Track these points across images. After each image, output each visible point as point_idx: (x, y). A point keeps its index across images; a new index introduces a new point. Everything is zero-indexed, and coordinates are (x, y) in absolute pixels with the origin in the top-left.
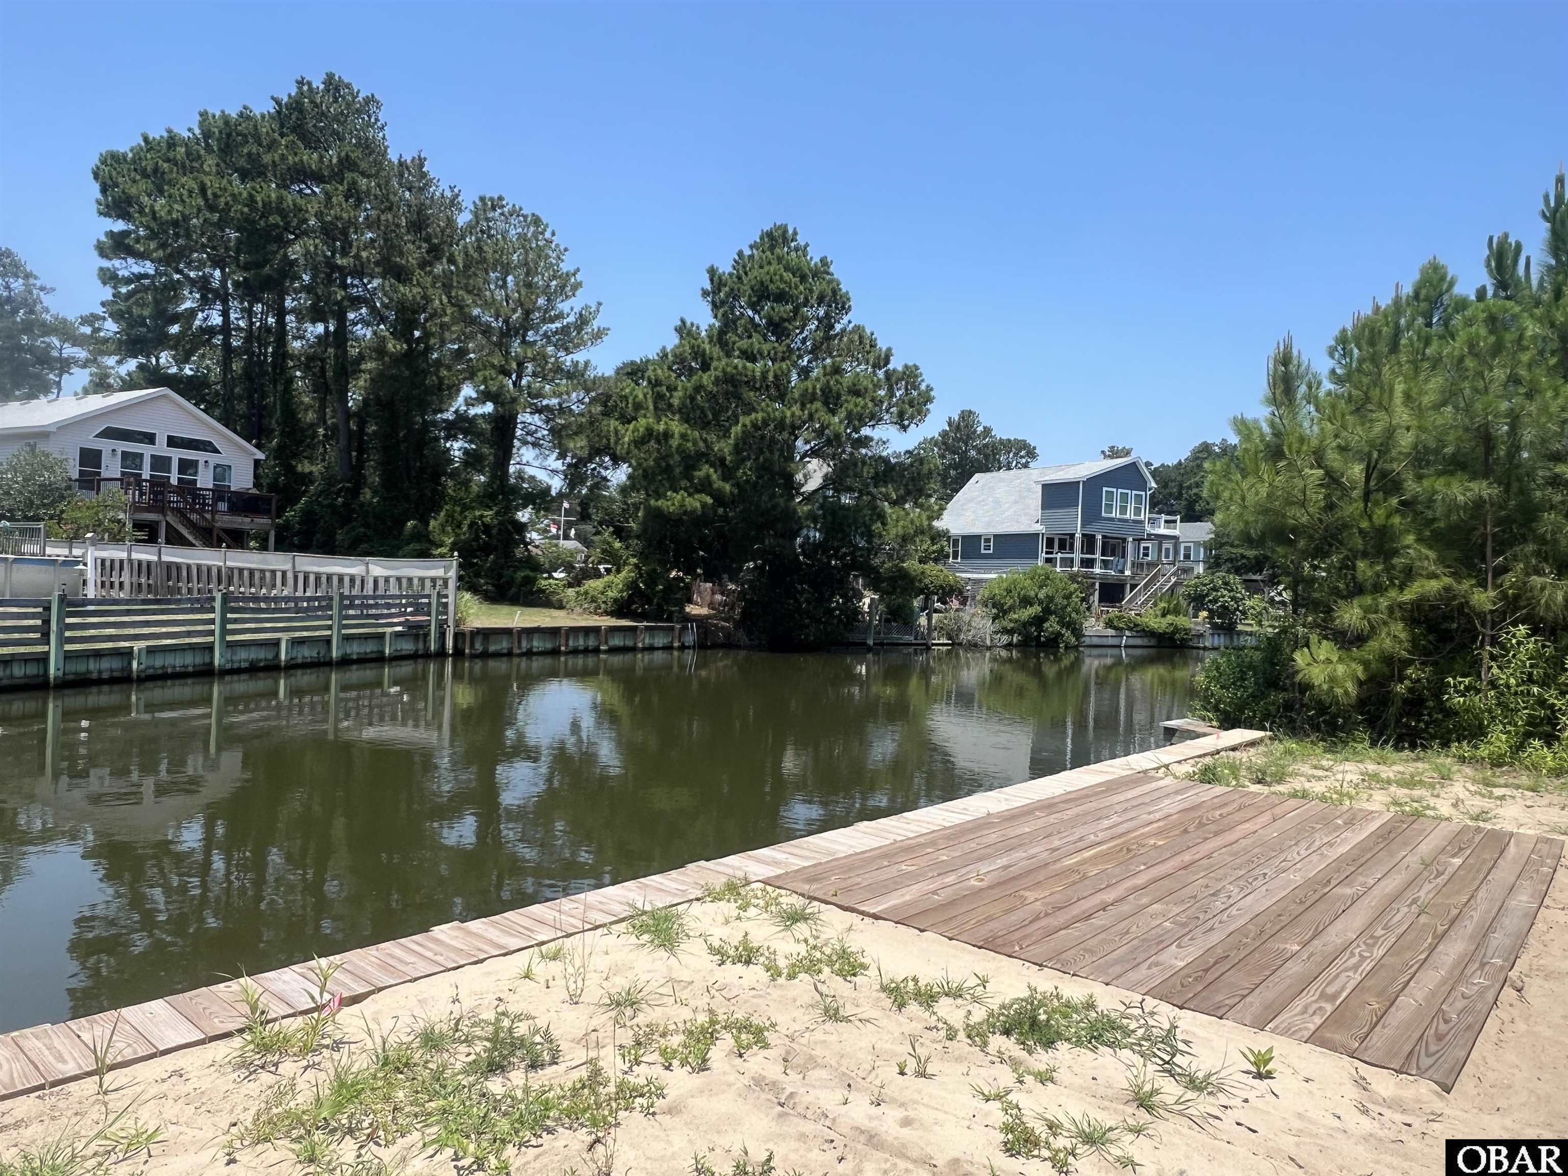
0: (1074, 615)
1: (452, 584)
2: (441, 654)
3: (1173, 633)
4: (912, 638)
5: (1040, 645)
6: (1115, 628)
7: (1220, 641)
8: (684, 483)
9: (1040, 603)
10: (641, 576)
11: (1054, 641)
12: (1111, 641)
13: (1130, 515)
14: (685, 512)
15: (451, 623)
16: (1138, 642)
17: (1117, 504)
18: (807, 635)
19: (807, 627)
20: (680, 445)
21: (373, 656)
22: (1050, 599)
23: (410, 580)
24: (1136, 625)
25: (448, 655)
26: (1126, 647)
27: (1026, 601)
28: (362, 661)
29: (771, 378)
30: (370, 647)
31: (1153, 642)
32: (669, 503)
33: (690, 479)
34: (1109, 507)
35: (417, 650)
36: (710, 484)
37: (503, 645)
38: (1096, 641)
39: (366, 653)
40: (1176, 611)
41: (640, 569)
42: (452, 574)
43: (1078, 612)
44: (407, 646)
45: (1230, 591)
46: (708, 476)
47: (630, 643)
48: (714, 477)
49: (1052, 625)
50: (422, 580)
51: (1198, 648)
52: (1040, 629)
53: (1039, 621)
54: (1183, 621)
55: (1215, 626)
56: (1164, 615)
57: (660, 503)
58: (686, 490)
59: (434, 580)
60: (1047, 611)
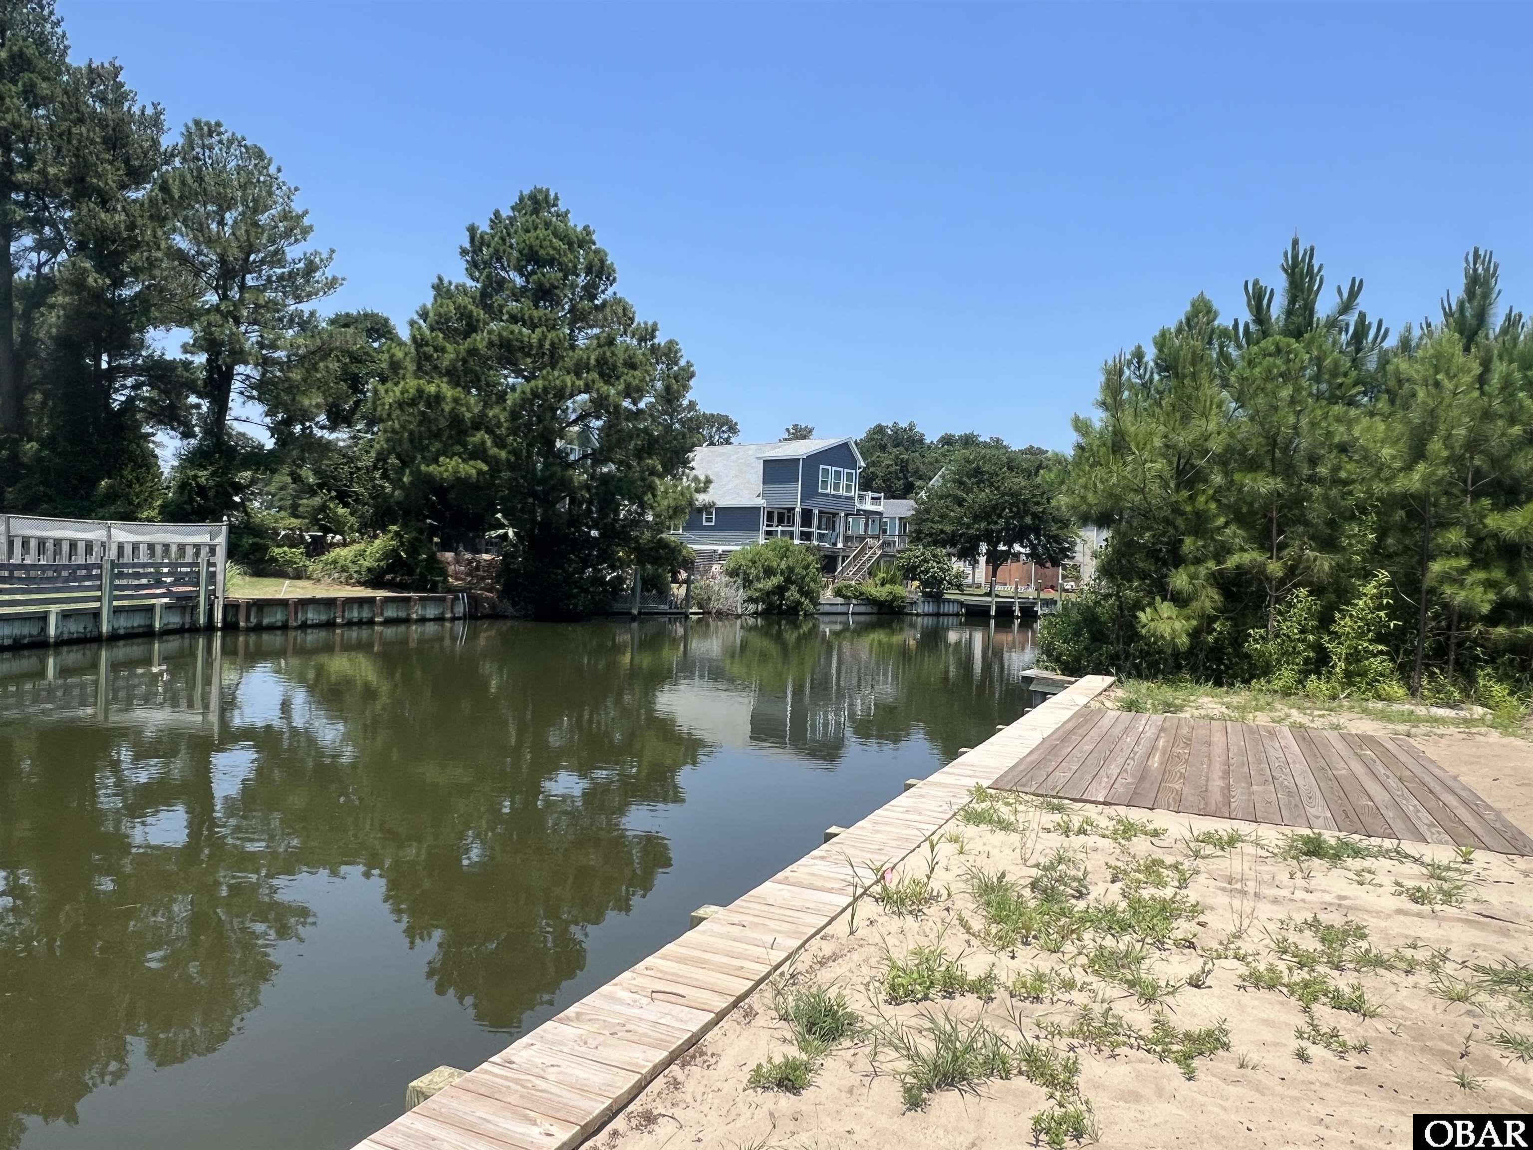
0: (812, 584)
1: (221, 552)
2: (210, 627)
3: (892, 601)
4: (667, 607)
5: (781, 613)
6: (844, 597)
7: (929, 608)
8: (458, 448)
9: (782, 573)
10: (402, 544)
11: (795, 608)
12: (840, 609)
13: (842, 492)
14: (459, 479)
15: (219, 594)
16: (862, 609)
17: (831, 480)
18: (576, 605)
19: (575, 596)
20: (453, 409)
21: (141, 630)
22: (791, 569)
23: (166, 547)
24: (862, 594)
25: (218, 629)
26: (853, 614)
27: (769, 572)
28: (130, 636)
29: (547, 346)
30: (138, 621)
31: (875, 610)
32: (442, 469)
33: (464, 445)
34: (825, 483)
35: (183, 624)
36: (485, 451)
37: (278, 617)
38: (827, 609)
39: (133, 627)
40: (893, 581)
41: (402, 537)
42: (221, 540)
43: (814, 581)
44: (175, 620)
45: (938, 563)
46: (483, 443)
47: (402, 614)
48: (489, 443)
49: (793, 593)
50: (182, 548)
51: (912, 614)
52: (782, 597)
53: (780, 590)
54: (899, 590)
55: (925, 594)
56: (883, 585)
57: (431, 468)
58: (459, 455)
59: (197, 547)
60: (788, 580)
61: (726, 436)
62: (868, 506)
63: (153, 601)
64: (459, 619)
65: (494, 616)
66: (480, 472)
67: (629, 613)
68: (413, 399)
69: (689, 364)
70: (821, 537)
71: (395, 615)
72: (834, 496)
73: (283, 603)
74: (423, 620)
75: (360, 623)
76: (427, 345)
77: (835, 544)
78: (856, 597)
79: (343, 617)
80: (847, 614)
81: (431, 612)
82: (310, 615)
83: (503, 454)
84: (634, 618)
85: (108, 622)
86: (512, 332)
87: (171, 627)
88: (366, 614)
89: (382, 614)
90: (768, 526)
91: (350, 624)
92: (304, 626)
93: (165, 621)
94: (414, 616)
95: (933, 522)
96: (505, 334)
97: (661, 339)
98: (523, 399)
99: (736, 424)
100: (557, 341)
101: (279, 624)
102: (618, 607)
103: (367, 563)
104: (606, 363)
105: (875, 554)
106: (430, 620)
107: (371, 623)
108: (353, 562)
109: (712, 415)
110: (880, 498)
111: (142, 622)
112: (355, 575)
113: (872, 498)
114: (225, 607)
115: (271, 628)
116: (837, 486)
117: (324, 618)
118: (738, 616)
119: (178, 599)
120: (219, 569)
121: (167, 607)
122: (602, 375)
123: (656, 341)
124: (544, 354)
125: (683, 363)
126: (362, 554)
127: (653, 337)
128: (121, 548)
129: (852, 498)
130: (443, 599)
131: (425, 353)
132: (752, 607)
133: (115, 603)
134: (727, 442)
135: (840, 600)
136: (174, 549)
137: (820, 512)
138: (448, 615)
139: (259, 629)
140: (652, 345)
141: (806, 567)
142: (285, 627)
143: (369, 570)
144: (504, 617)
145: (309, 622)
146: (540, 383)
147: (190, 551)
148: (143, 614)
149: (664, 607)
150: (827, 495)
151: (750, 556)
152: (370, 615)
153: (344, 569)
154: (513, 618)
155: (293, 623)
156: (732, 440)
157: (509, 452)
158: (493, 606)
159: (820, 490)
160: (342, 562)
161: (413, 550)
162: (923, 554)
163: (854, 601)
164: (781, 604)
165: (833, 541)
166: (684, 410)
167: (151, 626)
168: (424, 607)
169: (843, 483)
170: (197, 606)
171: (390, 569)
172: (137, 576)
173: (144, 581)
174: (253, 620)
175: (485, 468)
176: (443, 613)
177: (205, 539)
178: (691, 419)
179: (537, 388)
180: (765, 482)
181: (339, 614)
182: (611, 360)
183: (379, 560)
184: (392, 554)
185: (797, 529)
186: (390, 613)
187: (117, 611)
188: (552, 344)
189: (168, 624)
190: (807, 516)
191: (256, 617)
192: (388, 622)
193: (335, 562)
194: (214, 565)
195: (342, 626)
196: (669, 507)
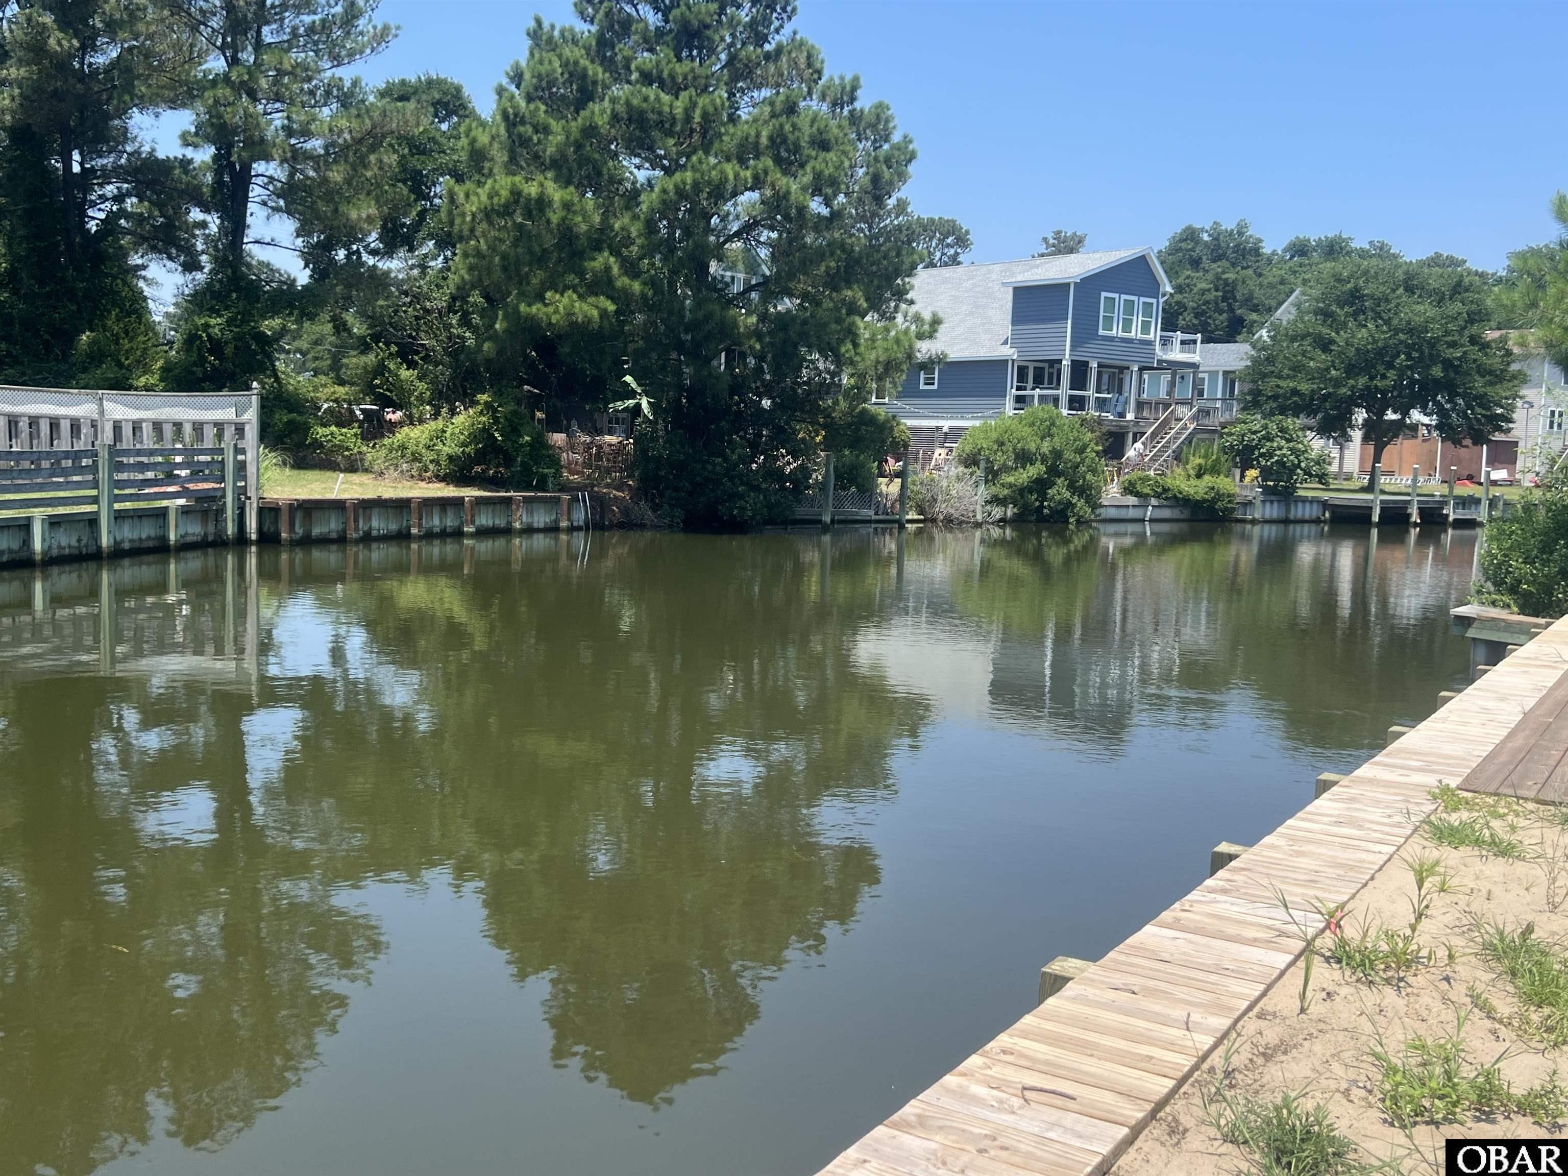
0: (1089, 476)
1: (252, 433)
2: (241, 540)
3: (1214, 501)
5: (1042, 520)
6: (1137, 494)
7: (1273, 511)
9: (1044, 460)
11: (1061, 515)
12: (1132, 513)
13: (1135, 332)
15: (251, 493)
16: (1166, 513)
17: (1119, 314)
21: (151, 544)
24: (1165, 490)
25: (251, 543)
26: (1151, 520)
31: (1186, 514)
32: (551, 309)
33: (581, 273)
34: (1109, 321)
36: (610, 281)
37: (330, 525)
38: (1113, 513)
40: (1214, 470)
42: (251, 416)
43: (1094, 471)
44: (195, 529)
45: (1288, 441)
46: (608, 269)
47: (501, 522)
48: (615, 270)
49: (1059, 491)
51: (1243, 521)
52: (1043, 496)
53: (1041, 485)
54: (1227, 484)
55: (1267, 490)
56: (1199, 476)
60: (1054, 471)
61: (952, 251)
62: (1176, 354)
63: (165, 503)
64: (579, 529)
65: (628, 525)
66: (604, 313)
67: (820, 521)
68: (506, 206)
69: (907, 140)
70: (1101, 404)
71: (490, 523)
72: (1124, 340)
73: (338, 505)
74: (529, 531)
75: (444, 535)
76: (523, 122)
77: (1122, 415)
78: (1158, 496)
79: (420, 526)
80: (1143, 520)
81: (541, 519)
82: (375, 523)
83: (636, 286)
84: (825, 529)
85: (109, 532)
86: (646, 99)
87: (190, 539)
88: (450, 522)
89: (473, 522)
90: (1018, 388)
91: (429, 536)
92: (368, 539)
93: (182, 531)
94: (517, 525)
95: (1280, 377)
96: (635, 102)
97: (864, 102)
98: (664, 202)
99: (967, 232)
100: (711, 110)
101: (334, 535)
102: (802, 511)
103: (446, 450)
104: (784, 141)
105: (1185, 428)
106: (539, 530)
107: (458, 534)
108: (428, 448)
109: (932, 221)
110: (1195, 342)
111: (152, 533)
112: (431, 467)
113: (1183, 342)
114: (261, 511)
115: (324, 541)
116: (1127, 327)
117: (393, 527)
118: (978, 525)
119: (198, 500)
120: (250, 456)
121: (184, 511)
122: (778, 160)
123: (858, 105)
124: (692, 131)
125: (896, 137)
126: (440, 435)
127: (853, 99)
128: (117, 427)
129: (1150, 343)
130: (557, 500)
131: (520, 136)
132: (998, 512)
133: (117, 506)
134: (955, 261)
135: (1132, 500)
136: (188, 429)
137: (1099, 366)
138: (564, 524)
139: (307, 542)
140: (852, 112)
141: (1081, 451)
142: (341, 540)
143: (450, 458)
144: (642, 526)
145: (374, 533)
146: (689, 176)
147: (210, 432)
148: (152, 521)
149: (869, 513)
150: (1111, 339)
151: (994, 435)
152: (457, 524)
153: (416, 458)
154: (655, 527)
155: (352, 535)
156: (961, 258)
157: (644, 283)
158: (625, 511)
159: (1101, 332)
160: (412, 448)
161: (513, 429)
162: (1265, 427)
163: (1154, 501)
164: (1042, 507)
165: (1119, 409)
166: (889, 213)
167: (164, 539)
168: (530, 512)
169: (1137, 321)
170: (222, 510)
171: (480, 457)
172: (143, 467)
173: (150, 475)
174: (299, 531)
175: (611, 307)
176: (557, 521)
177: (228, 414)
178: (899, 228)
179: (685, 183)
180: (1014, 322)
181: (414, 520)
182: (790, 136)
183: (464, 445)
184: (482, 435)
185: (1064, 391)
186: (485, 520)
187: (119, 517)
188: (705, 115)
189: (186, 534)
190: (1080, 371)
191: (303, 525)
192: (483, 533)
193: (403, 447)
194: (243, 451)
195: (420, 538)
196: (878, 362)
